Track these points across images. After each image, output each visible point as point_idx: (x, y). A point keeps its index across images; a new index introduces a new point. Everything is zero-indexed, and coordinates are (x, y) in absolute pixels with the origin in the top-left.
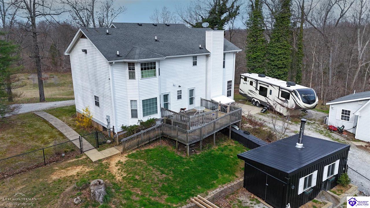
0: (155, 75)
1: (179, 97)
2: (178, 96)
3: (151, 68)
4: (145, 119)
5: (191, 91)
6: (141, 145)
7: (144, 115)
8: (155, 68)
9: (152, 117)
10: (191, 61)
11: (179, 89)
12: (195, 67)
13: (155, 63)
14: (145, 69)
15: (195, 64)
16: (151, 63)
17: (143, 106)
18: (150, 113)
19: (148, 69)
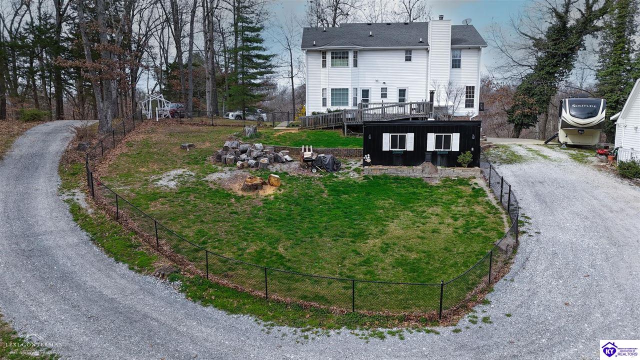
0: (348, 65)
1: (384, 96)
2: (382, 94)
3: (343, 58)
4: (333, 109)
5: (402, 92)
6: (318, 128)
7: (332, 104)
8: (347, 58)
9: (342, 108)
10: (403, 55)
11: (384, 86)
12: (408, 63)
13: (347, 53)
14: (336, 58)
15: (408, 59)
16: (343, 53)
17: (332, 94)
18: (340, 104)
19: (340, 58)
